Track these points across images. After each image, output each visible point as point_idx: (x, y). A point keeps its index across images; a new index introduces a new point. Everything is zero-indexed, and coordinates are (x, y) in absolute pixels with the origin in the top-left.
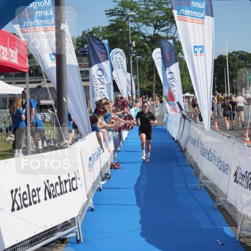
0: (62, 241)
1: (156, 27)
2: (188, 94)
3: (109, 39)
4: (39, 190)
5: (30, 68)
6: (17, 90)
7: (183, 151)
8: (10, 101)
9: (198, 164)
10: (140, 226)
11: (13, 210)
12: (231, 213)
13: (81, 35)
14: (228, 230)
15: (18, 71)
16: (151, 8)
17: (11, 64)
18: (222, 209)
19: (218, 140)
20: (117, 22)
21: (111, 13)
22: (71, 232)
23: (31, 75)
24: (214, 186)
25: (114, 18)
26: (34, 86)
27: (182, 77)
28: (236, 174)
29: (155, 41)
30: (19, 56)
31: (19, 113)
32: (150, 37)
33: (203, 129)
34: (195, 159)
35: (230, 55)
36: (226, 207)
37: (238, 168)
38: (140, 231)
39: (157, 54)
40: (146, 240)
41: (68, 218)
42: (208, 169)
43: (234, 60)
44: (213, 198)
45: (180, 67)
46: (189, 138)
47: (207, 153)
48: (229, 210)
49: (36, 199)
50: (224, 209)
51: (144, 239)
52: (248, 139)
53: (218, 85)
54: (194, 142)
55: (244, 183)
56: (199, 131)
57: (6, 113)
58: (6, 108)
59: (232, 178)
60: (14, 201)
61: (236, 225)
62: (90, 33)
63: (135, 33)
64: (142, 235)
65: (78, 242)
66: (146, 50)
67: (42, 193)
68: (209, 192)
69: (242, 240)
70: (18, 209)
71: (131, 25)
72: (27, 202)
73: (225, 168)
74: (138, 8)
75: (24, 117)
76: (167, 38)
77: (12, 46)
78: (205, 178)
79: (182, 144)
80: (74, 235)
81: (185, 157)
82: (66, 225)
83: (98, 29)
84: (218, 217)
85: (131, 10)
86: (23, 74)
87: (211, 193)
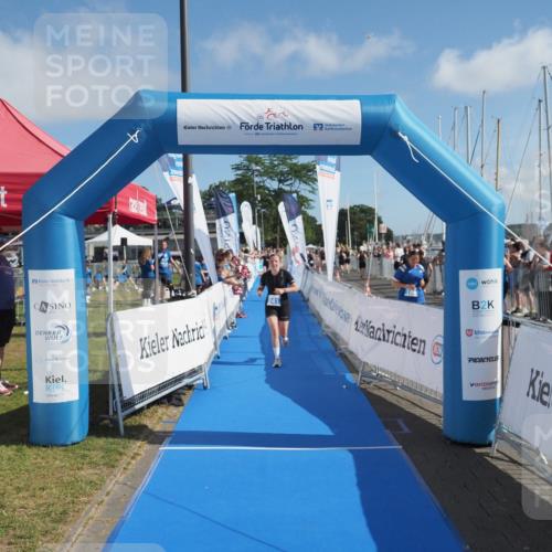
0: (190, 387)
1: (280, 181)
2: (311, 246)
3: (235, 192)
4: (167, 338)
5: (159, 220)
6: (146, 241)
7: (306, 301)
8: (139, 252)
9: (321, 314)
10: (264, 373)
11: (142, 357)
12: (353, 361)
13: (208, 188)
14: (350, 377)
15: (145, 222)
16: (276, 163)
17: (139, 216)
18: (343, 357)
19: (340, 291)
20: (243, 175)
21: (237, 168)
22: (199, 379)
23: (159, 227)
24: (335, 334)
25: (239, 172)
26: (163, 237)
27: (305, 229)
28: (357, 323)
29: (279, 195)
30: (149, 209)
31: (148, 263)
32: (275, 191)
33: (326, 280)
34: (318, 309)
35: (351, 208)
36: (347, 354)
37: (359, 317)
38: (265, 378)
39: (281, 207)
40: (272, 387)
41: (195, 366)
42: (329, 317)
43: (355, 213)
44: (335, 345)
45: (304, 219)
46: (312, 287)
47: (328, 303)
48: (349, 357)
49: (164, 347)
50: (346, 357)
51: (267, 386)
52: (368, 289)
53: (341, 238)
54: (317, 292)
55: (365, 331)
56: (322, 282)
57: (135, 263)
58: (134, 259)
59: (354, 327)
60: (143, 349)
61: (357, 372)
62: (217, 187)
63: (260, 187)
64: (267, 381)
65: (205, 388)
66: (270, 204)
67: (170, 342)
68: (331, 340)
69: (362, 386)
70: (147, 356)
71: (256, 179)
72: (156, 350)
73: (346, 317)
74: (263, 164)
75: (153, 267)
76: (291, 192)
77: (141, 199)
78: (327, 327)
79: (305, 294)
80: (201, 381)
81: (308, 307)
82: (193, 372)
83: (224, 183)
84: (339, 364)
85: (257, 164)
86: (152, 226)
87: (333, 340)
